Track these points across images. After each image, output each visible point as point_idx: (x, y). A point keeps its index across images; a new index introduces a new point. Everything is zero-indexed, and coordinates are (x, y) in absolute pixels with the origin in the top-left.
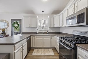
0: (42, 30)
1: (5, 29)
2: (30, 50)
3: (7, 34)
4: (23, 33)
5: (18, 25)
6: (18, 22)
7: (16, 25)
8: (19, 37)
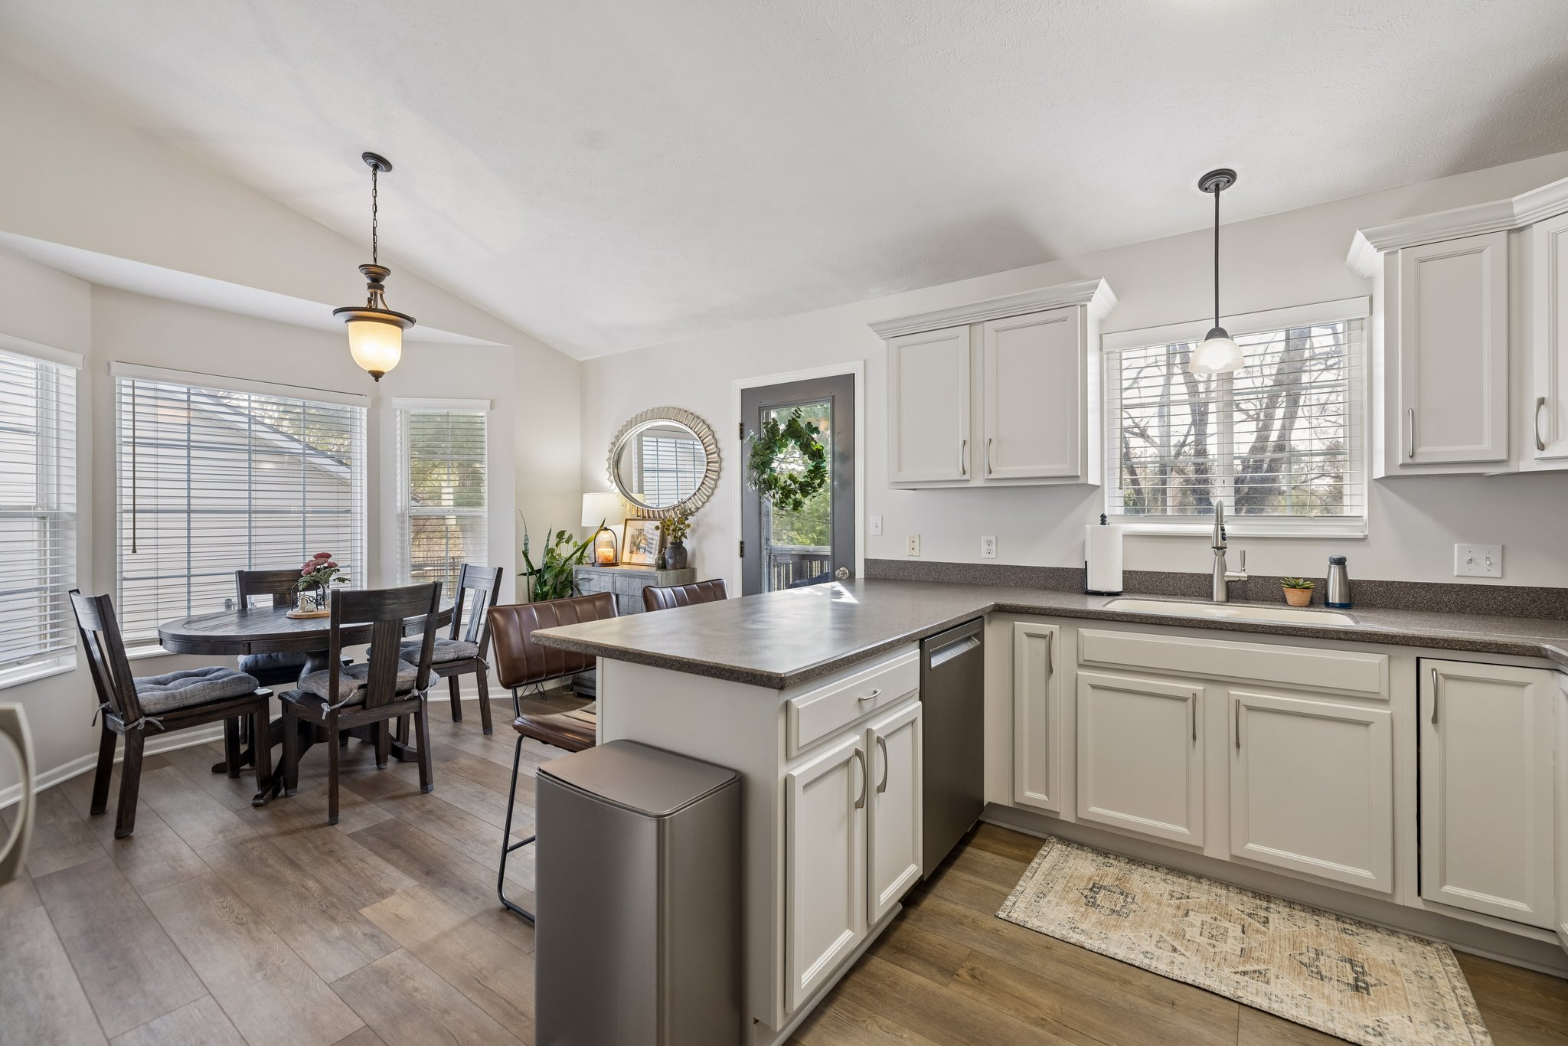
0: (1208, 528)
1: (685, 515)
2: (965, 841)
3: (700, 578)
4: (869, 578)
5: (817, 455)
6: (817, 415)
7: (791, 463)
8: (828, 613)
